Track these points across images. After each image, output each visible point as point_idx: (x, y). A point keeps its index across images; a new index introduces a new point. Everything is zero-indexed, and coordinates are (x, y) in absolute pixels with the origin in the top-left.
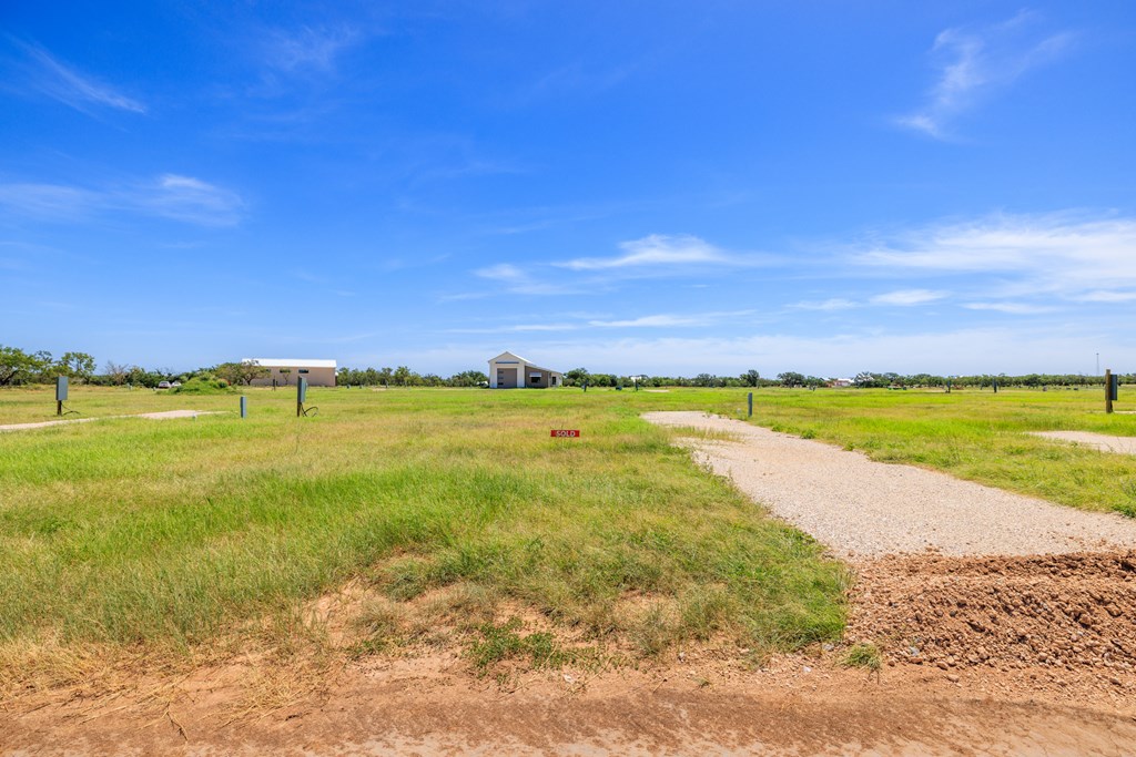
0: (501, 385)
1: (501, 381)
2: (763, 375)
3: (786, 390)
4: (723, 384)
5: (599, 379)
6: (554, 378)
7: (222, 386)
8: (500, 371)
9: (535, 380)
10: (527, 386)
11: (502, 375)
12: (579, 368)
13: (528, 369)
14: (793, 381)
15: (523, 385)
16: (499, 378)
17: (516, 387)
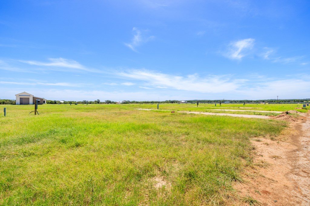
0: (21, 104)
2: (101, 101)
3: (107, 105)
4: (90, 103)
5: (50, 102)
6: (44, 102)
8: (21, 99)
13: (34, 98)
14: (109, 102)
15: (32, 103)
16: (20, 101)
17: (28, 104)
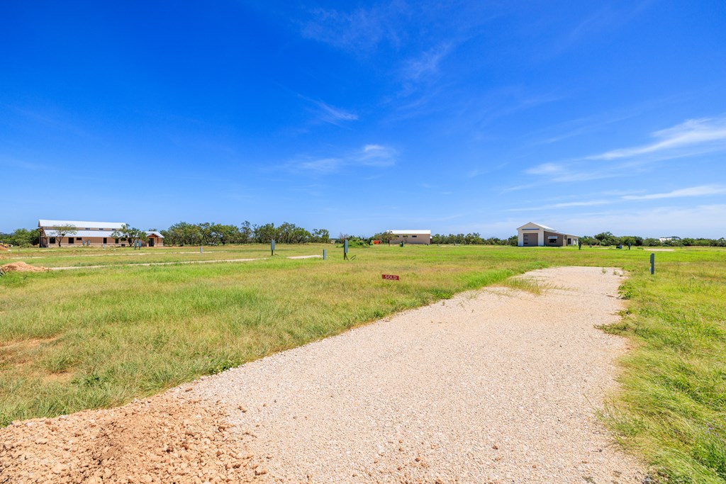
0: (526, 244)
1: (526, 242)
5: (624, 240)
6: (570, 240)
7: (361, 244)
8: (525, 235)
9: (553, 241)
10: (546, 245)
11: (526, 238)
12: (605, 232)
13: (546, 233)
15: (543, 244)
16: (524, 239)
17: (536, 245)
